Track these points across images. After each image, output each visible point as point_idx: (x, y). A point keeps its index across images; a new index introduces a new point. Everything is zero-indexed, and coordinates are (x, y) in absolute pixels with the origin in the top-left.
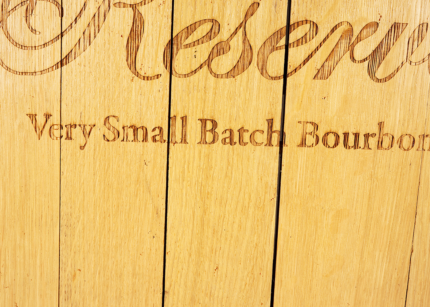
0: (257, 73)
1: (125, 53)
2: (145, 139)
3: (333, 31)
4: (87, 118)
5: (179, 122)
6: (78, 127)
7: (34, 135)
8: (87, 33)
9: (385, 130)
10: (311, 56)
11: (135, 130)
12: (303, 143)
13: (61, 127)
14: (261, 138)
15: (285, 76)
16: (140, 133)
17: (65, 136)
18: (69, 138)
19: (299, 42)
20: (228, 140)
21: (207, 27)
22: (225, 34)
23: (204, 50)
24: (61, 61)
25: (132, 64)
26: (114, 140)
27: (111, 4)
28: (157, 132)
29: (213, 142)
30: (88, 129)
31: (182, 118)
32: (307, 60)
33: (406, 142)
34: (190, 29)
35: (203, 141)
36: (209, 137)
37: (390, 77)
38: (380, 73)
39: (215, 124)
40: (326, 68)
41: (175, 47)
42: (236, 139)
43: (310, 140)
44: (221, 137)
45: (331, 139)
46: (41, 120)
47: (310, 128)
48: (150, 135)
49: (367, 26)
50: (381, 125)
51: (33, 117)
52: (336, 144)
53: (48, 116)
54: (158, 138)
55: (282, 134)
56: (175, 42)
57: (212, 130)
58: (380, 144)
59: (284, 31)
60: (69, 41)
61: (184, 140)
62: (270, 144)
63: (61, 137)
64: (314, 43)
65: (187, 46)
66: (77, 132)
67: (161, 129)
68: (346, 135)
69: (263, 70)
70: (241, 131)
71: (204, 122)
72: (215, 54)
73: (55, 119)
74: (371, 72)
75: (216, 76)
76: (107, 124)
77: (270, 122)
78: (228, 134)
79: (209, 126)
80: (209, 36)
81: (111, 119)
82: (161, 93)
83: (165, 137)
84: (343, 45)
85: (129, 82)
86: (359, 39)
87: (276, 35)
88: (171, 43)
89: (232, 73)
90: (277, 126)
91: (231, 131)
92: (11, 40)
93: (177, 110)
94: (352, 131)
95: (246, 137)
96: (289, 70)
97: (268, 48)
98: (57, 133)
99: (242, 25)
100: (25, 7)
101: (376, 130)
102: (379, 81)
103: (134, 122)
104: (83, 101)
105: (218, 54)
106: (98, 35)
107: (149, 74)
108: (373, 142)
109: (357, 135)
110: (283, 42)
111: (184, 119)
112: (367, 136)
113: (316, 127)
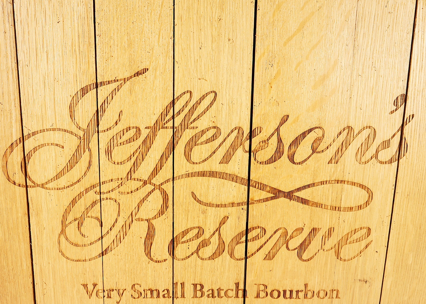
0: (228, 257)
1: (143, 247)
2: (158, 296)
3: (275, 233)
4: (120, 285)
5: (179, 286)
6: (115, 291)
7: (87, 296)
8: (118, 236)
9: (309, 288)
10: (262, 247)
11: (152, 291)
12: (258, 296)
13: (104, 291)
14: (232, 294)
15: (246, 258)
16: (155, 293)
17: (106, 296)
18: (109, 297)
19: (254, 239)
20: (211, 295)
21: (196, 231)
22: (207, 235)
23: (194, 245)
24: (102, 253)
25: (148, 254)
26: (138, 298)
27: (134, 219)
28: (166, 292)
29: (202, 296)
30: (121, 292)
31: (181, 284)
32: (260, 249)
33: (322, 294)
34: (185, 233)
35: (195, 296)
36: (199, 294)
37: (311, 258)
38: (305, 257)
39: (202, 286)
40: (271, 254)
41: (175, 243)
42: (216, 294)
43: (262, 294)
44: (206, 294)
45: (275, 294)
46: (90, 287)
47: (262, 288)
48: (161, 294)
49: (296, 230)
50: (306, 285)
51: (85, 286)
52: (279, 296)
53: (95, 285)
54: (166, 296)
55: (245, 291)
56: (175, 240)
57: (201, 290)
58: (306, 296)
59: (245, 232)
60: (107, 242)
61: (183, 296)
62: (237, 296)
63: (104, 297)
64: (263, 240)
65: (183, 243)
66: (114, 294)
67: (168, 290)
68: (285, 292)
69: (232, 255)
70: (219, 290)
71: (195, 285)
72: (201, 246)
73: (100, 287)
74: (300, 256)
75: (202, 259)
76: (133, 289)
77: (237, 285)
78: (210, 292)
79: (199, 287)
80: (197, 236)
81: (136, 286)
82: (167, 270)
83: (171, 295)
84: (281, 241)
85: (147, 264)
86: (291, 237)
87: (240, 235)
88: (173, 240)
89: (212, 257)
90: (241, 286)
91: (212, 290)
92: (69, 241)
93: (178, 279)
94: (288, 289)
95: (222, 293)
96: (248, 255)
97: (235, 241)
98: (101, 295)
99: (218, 229)
100: (77, 222)
101: (303, 288)
102: (304, 261)
103: (150, 287)
104: (117, 275)
105: (203, 246)
106: (126, 237)
107: (159, 259)
108: (301, 295)
109: (291, 292)
110: (244, 239)
111: (183, 284)
112: (297, 292)
113: (266, 287)
